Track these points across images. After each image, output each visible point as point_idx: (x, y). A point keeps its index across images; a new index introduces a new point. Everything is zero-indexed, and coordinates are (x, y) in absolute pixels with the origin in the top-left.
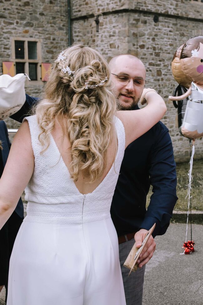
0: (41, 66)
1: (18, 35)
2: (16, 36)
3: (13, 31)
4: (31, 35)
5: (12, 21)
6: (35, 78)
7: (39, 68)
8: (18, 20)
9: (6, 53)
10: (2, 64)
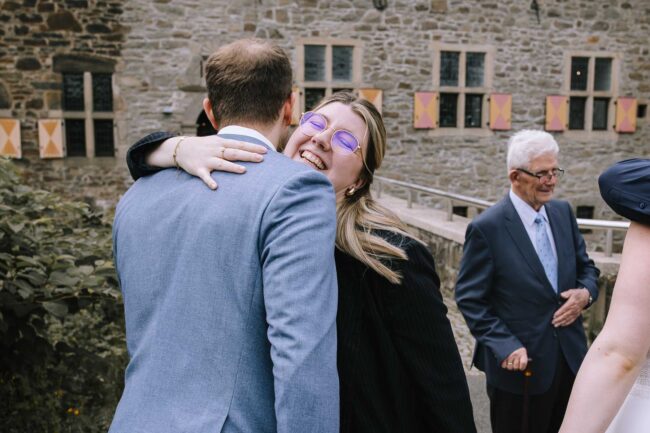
0: (616, 103)
1: (580, 46)
2: (574, 49)
3: (570, 40)
4: (602, 46)
5: (569, 22)
6: (602, 125)
7: (612, 107)
8: (581, 20)
9: (553, 80)
10: (546, 100)
